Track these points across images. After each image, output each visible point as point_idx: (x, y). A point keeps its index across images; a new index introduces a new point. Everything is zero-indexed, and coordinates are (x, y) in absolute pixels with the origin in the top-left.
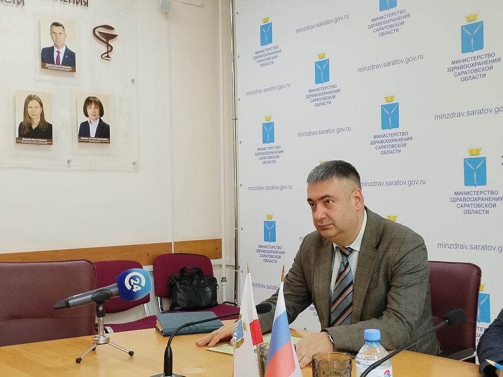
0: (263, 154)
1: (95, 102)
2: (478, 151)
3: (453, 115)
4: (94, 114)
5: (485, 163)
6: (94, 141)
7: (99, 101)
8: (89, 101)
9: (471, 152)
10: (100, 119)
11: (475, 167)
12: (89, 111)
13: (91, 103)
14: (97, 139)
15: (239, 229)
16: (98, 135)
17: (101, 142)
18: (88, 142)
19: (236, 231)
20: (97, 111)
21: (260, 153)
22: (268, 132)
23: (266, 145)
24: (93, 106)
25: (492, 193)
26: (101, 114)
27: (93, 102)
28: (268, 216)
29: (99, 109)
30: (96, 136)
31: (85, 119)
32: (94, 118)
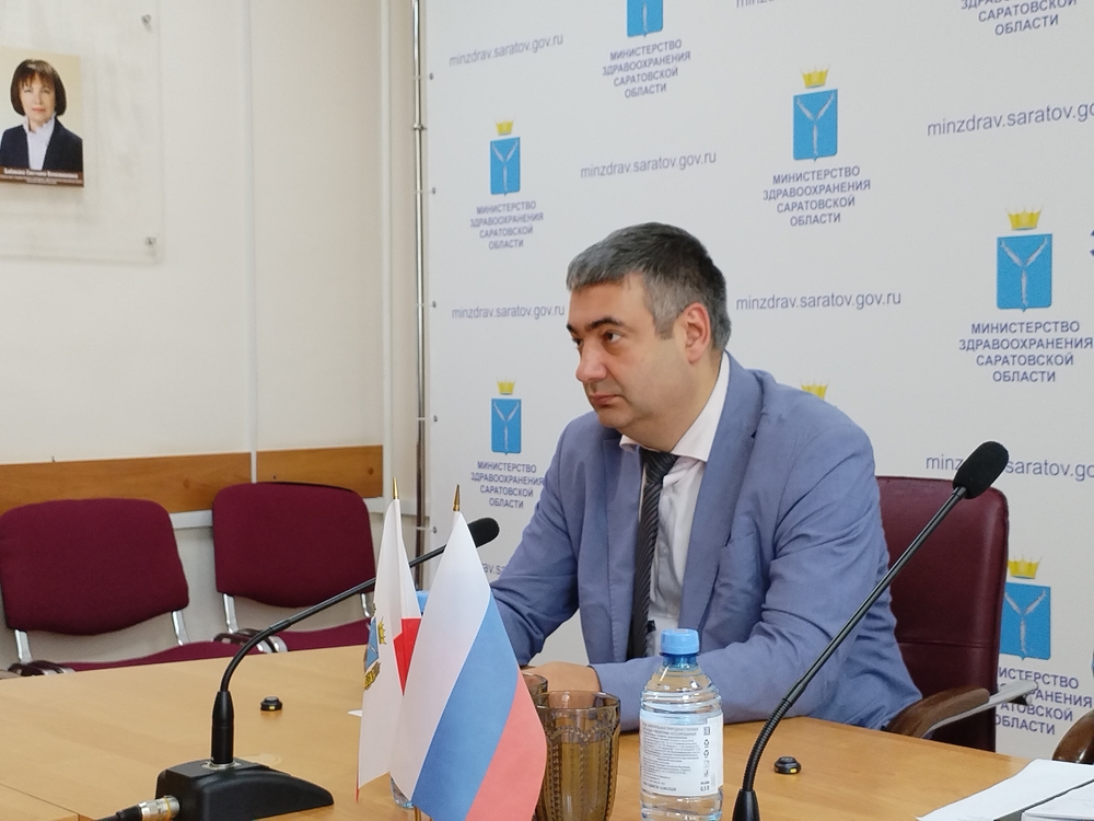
0: (491, 222)
1: (43, 75)
2: (1033, 219)
3: (974, 123)
4: (38, 106)
5: (1049, 249)
6: (40, 180)
7: (53, 71)
8: (24, 73)
9: (1016, 220)
10: (56, 121)
11: (1024, 259)
12: (27, 99)
13: (32, 77)
14: (50, 174)
15: (428, 419)
16: (52, 162)
17: (59, 184)
18: (24, 182)
19: (421, 426)
20: (49, 99)
21: (483, 220)
22: (505, 166)
23: (500, 199)
24: (37, 85)
25: (1066, 326)
26: (60, 106)
27: (37, 77)
28: (501, 386)
29: (52, 94)
30: (46, 167)
31: (16, 120)
32: (38, 116)
